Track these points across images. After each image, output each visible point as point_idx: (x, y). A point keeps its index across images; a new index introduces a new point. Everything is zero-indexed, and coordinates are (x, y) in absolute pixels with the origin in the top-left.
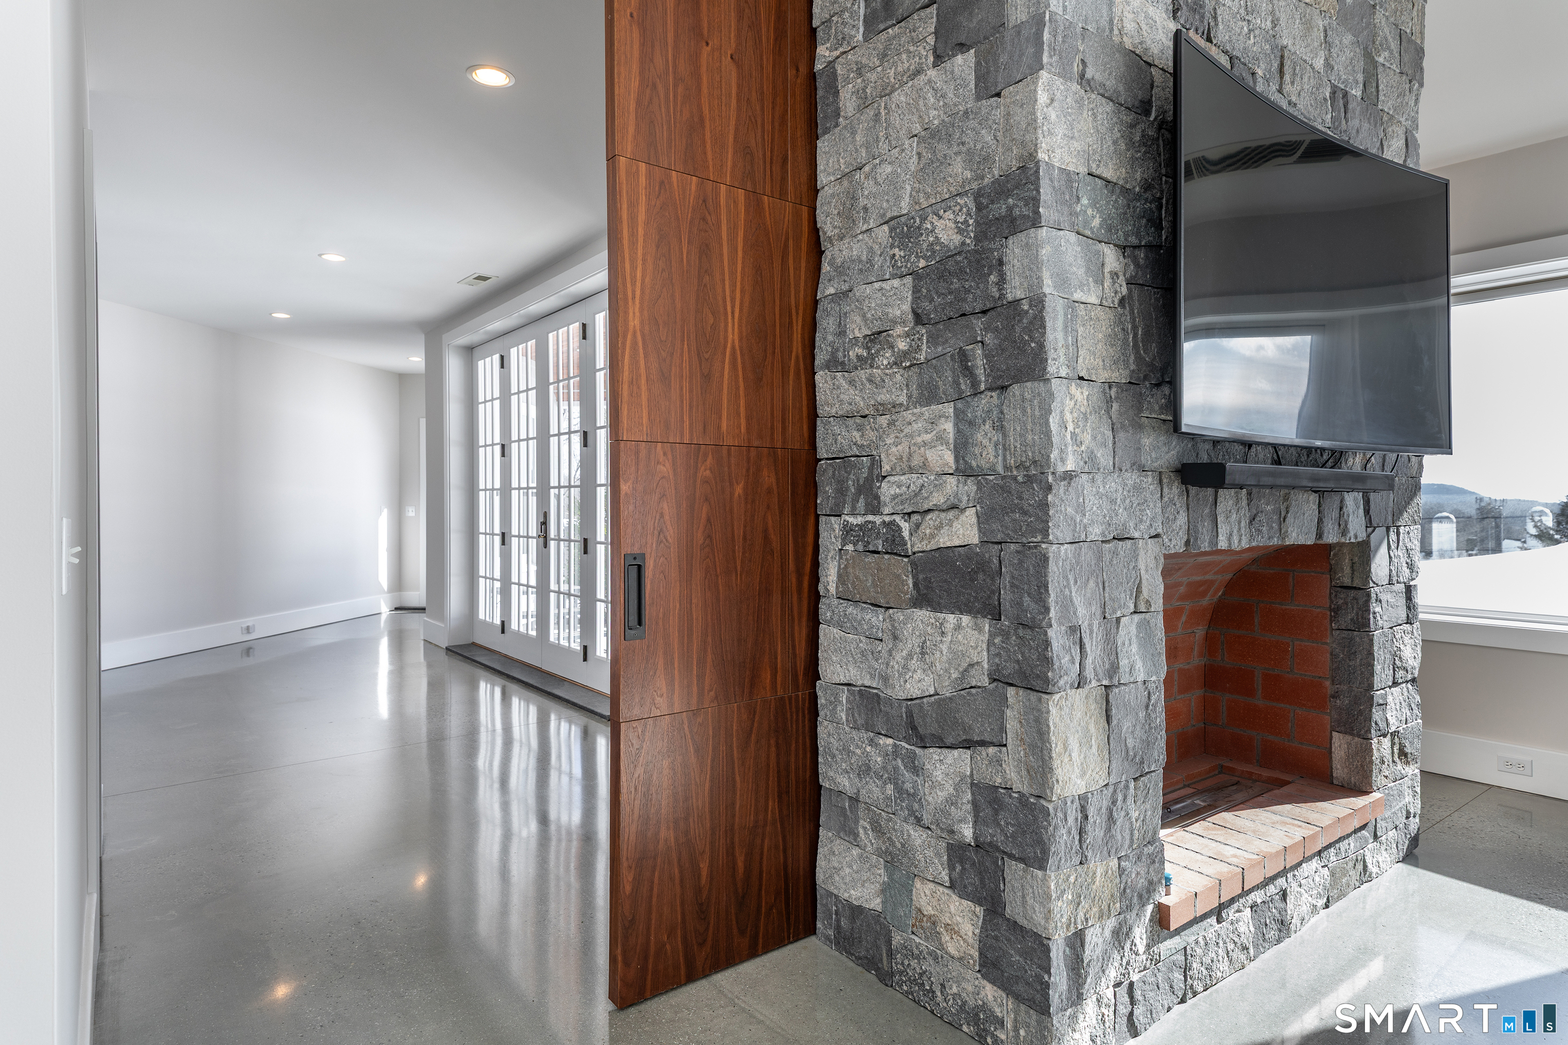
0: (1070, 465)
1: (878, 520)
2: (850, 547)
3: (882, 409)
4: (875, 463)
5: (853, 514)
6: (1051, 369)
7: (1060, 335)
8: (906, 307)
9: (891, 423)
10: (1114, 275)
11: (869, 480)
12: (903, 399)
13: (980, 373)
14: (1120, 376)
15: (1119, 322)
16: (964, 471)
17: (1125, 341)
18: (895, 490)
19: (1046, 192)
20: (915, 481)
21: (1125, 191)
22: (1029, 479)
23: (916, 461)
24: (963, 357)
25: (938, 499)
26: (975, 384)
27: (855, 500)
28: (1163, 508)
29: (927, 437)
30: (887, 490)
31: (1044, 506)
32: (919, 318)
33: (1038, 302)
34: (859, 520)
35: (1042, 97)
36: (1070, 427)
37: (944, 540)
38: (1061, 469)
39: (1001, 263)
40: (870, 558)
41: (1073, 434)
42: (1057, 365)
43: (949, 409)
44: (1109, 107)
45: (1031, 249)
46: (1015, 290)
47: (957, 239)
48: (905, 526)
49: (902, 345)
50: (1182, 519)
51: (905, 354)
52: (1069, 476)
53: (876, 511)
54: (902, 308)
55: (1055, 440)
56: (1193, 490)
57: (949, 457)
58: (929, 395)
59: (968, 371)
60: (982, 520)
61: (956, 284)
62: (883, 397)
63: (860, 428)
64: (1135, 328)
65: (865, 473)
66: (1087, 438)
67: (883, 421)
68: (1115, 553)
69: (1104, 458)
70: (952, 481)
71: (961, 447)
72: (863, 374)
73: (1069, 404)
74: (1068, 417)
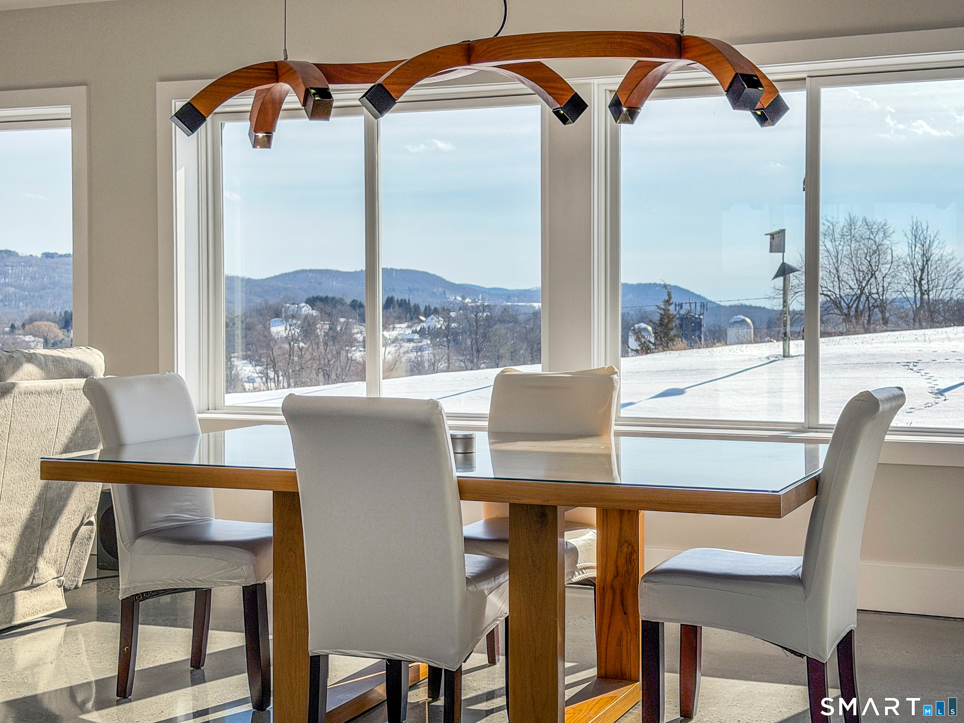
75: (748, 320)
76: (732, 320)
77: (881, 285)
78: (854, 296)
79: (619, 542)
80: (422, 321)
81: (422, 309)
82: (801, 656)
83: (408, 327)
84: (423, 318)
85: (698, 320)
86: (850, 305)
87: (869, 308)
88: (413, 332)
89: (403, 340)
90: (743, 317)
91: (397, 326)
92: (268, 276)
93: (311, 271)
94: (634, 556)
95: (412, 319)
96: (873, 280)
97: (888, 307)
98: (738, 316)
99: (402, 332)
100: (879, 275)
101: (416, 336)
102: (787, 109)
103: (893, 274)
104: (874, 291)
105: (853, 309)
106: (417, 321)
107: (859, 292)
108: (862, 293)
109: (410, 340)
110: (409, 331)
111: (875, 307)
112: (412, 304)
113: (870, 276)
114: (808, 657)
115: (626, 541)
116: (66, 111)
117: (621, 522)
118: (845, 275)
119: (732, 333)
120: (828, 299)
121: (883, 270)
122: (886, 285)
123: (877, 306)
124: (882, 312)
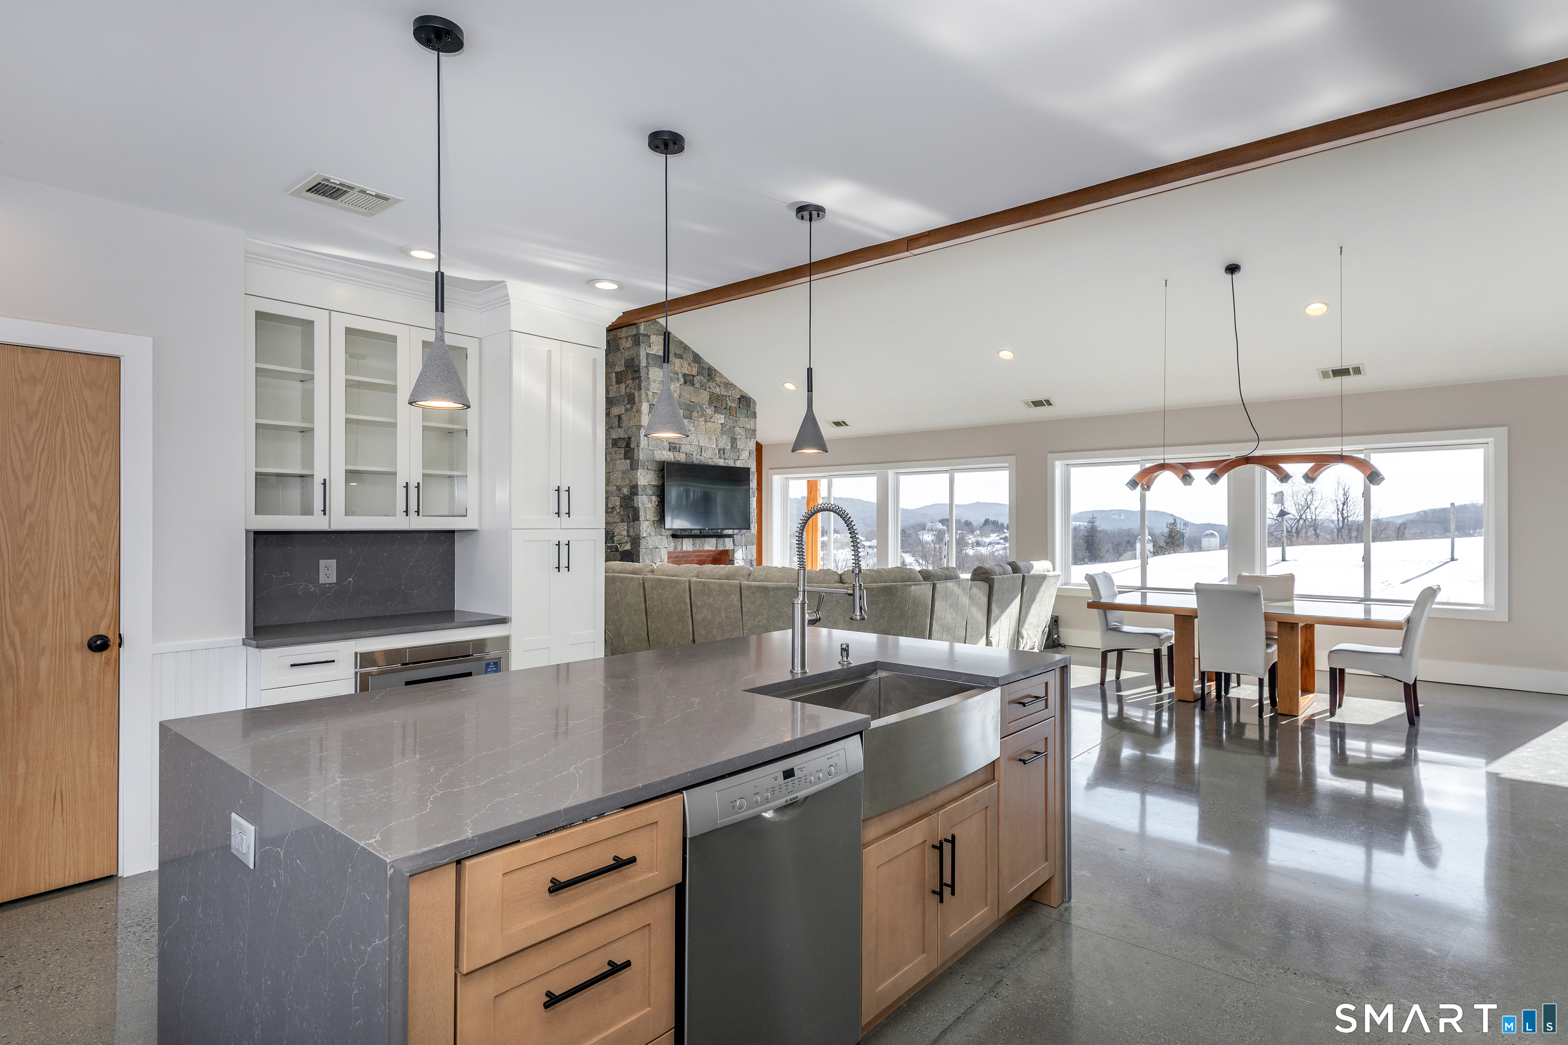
0: (644, 535)
1: (614, 545)
2: (608, 550)
3: (615, 522)
4: (613, 533)
5: (609, 543)
6: (641, 519)
7: (643, 513)
8: (619, 503)
9: (616, 525)
10: (655, 502)
11: (612, 536)
12: (618, 521)
13: (631, 518)
14: (657, 519)
15: (656, 509)
16: (628, 536)
17: (658, 513)
18: (617, 539)
19: (639, 490)
20: (621, 537)
21: (657, 486)
22: (638, 538)
23: (620, 533)
24: (628, 515)
25: (624, 541)
26: (630, 520)
27: (609, 540)
28: (668, 543)
29: (622, 529)
30: (615, 539)
31: (639, 542)
32: (621, 506)
33: (639, 508)
34: (610, 545)
35: (639, 474)
36: (645, 529)
37: (625, 549)
38: (643, 536)
39: (633, 500)
40: (612, 553)
41: (645, 530)
42: (642, 518)
43: (626, 524)
44: (653, 472)
45: (638, 499)
46: (635, 506)
47: (627, 493)
48: (619, 546)
49: (618, 511)
50: (673, 544)
51: (619, 512)
52: (644, 537)
53: (613, 543)
54: (618, 503)
55: (641, 531)
56: (675, 539)
57: (626, 533)
58: (623, 521)
59: (629, 518)
60: (631, 545)
61: (627, 501)
62: (615, 520)
63: (610, 526)
64: (660, 510)
65: (611, 535)
66: (649, 531)
67: (615, 525)
68: (655, 551)
69: (653, 534)
70: (626, 537)
71: (628, 531)
72: (611, 515)
73: (644, 525)
74: (644, 527)
75: (1215, 533)
76: (1205, 533)
77: (1314, 513)
78: (1295, 520)
79: (1306, 640)
80: (1005, 533)
81: (1006, 526)
82: (1401, 681)
83: (997, 536)
84: (1005, 531)
85: (1182, 533)
86: (1293, 525)
87: (1306, 527)
88: (1000, 539)
89: (995, 543)
90: (1212, 531)
91: (991, 535)
92: (917, 507)
93: (940, 504)
94: (1313, 646)
95: (999, 531)
96: (1308, 510)
97: (1319, 527)
98: (1209, 531)
99: (994, 539)
100: (1312, 507)
101: (1002, 541)
102: (1383, 479)
103: (1322, 507)
104: (1309, 517)
105: (1295, 528)
106: (1002, 532)
107: (1298, 518)
108: (1301, 518)
109: (999, 543)
110: (998, 538)
111: (1310, 527)
112: (1000, 523)
113: (1306, 508)
114: (1404, 683)
115: (1308, 640)
116: (1007, 465)
117: (1306, 632)
118: (1289, 507)
119: (1205, 542)
120: (1277, 522)
121: (1314, 504)
122: (1317, 513)
123: (1312, 526)
124: (1315, 530)
